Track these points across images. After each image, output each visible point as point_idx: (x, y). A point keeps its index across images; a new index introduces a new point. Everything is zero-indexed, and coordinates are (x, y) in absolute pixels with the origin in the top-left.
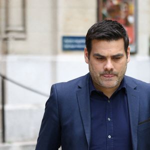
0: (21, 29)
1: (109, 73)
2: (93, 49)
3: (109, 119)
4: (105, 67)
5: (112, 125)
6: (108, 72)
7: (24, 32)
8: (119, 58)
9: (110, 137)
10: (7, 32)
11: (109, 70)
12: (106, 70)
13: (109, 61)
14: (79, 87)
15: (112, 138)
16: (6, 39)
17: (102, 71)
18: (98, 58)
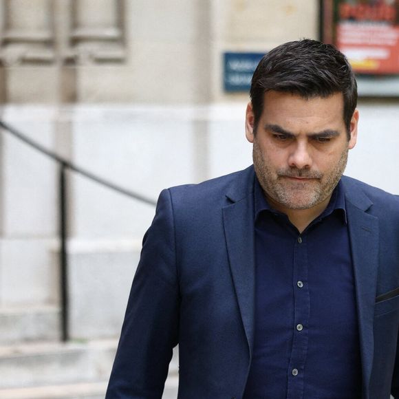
0: (112, 32)
1: (300, 175)
2: (265, 111)
3: (300, 284)
4: (291, 160)
5: (309, 299)
6: (298, 173)
7: (121, 41)
8: (329, 140)
9: (300, 327)
10: (75, 41)
11: (301, 167)
12: (293, 167)
13: (302, 144)
14: (229, 201)
15: (307, 331)
16: (71, 61)
17: (284, 167)
18: (275, 136)
